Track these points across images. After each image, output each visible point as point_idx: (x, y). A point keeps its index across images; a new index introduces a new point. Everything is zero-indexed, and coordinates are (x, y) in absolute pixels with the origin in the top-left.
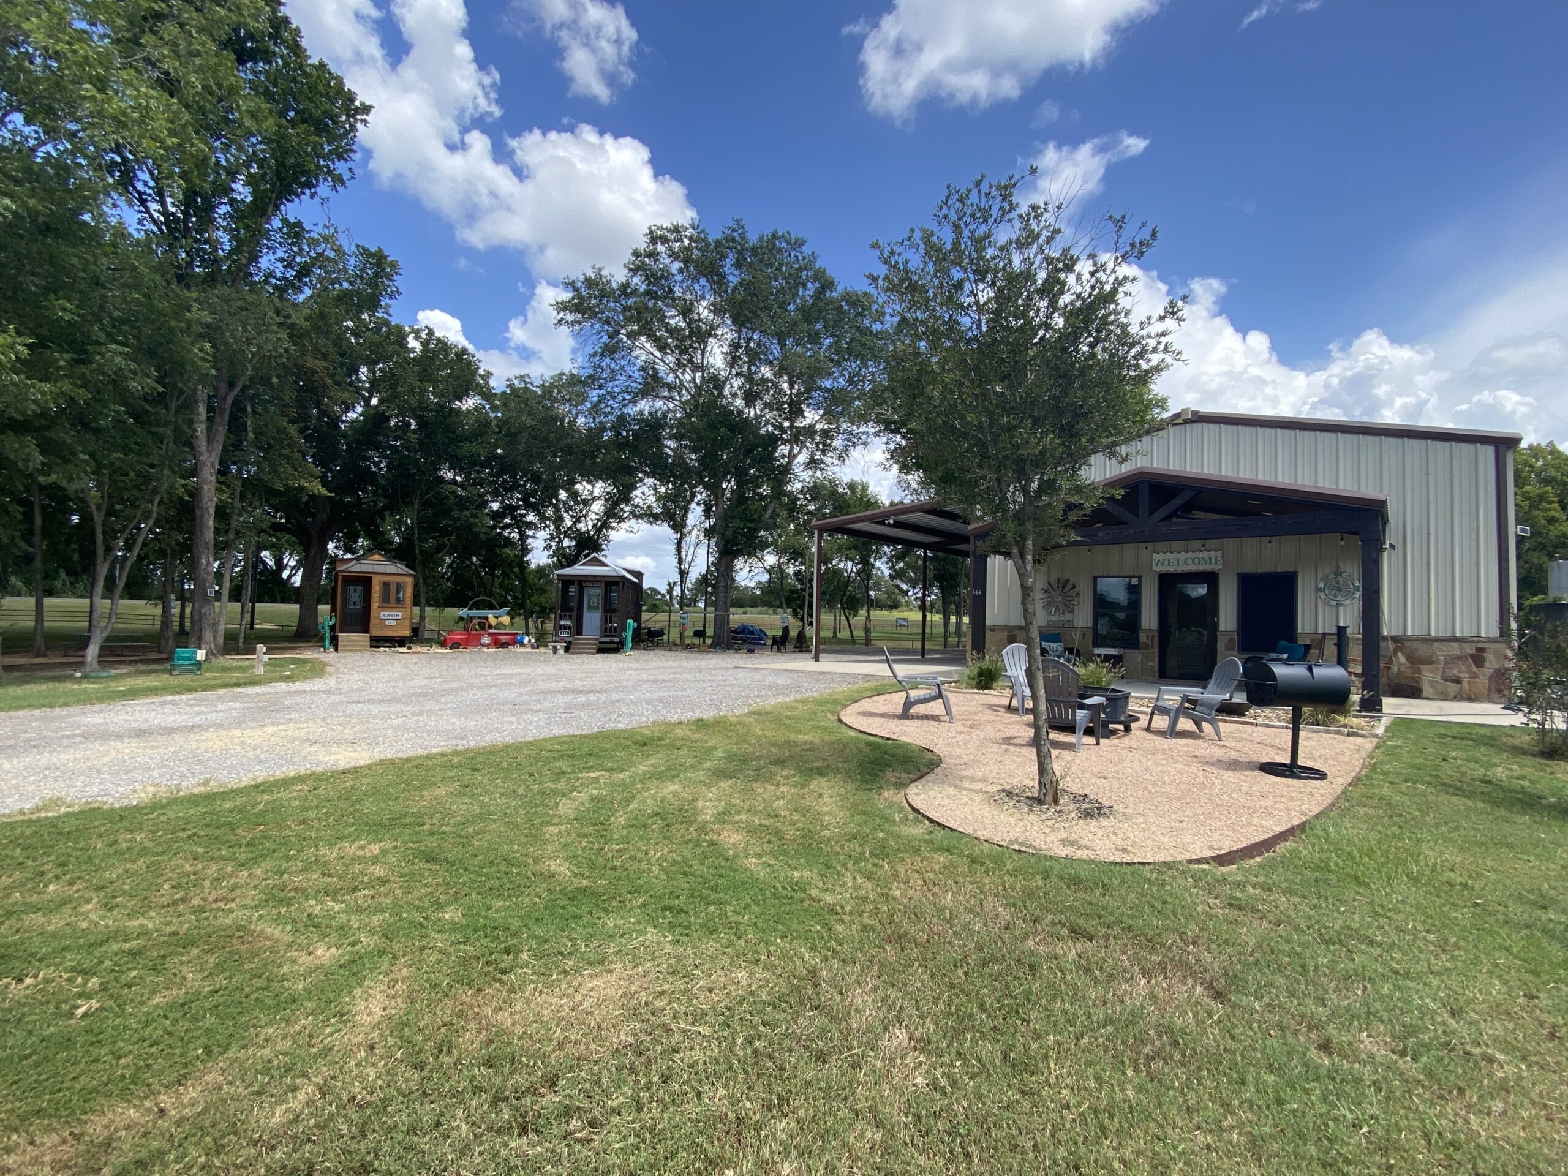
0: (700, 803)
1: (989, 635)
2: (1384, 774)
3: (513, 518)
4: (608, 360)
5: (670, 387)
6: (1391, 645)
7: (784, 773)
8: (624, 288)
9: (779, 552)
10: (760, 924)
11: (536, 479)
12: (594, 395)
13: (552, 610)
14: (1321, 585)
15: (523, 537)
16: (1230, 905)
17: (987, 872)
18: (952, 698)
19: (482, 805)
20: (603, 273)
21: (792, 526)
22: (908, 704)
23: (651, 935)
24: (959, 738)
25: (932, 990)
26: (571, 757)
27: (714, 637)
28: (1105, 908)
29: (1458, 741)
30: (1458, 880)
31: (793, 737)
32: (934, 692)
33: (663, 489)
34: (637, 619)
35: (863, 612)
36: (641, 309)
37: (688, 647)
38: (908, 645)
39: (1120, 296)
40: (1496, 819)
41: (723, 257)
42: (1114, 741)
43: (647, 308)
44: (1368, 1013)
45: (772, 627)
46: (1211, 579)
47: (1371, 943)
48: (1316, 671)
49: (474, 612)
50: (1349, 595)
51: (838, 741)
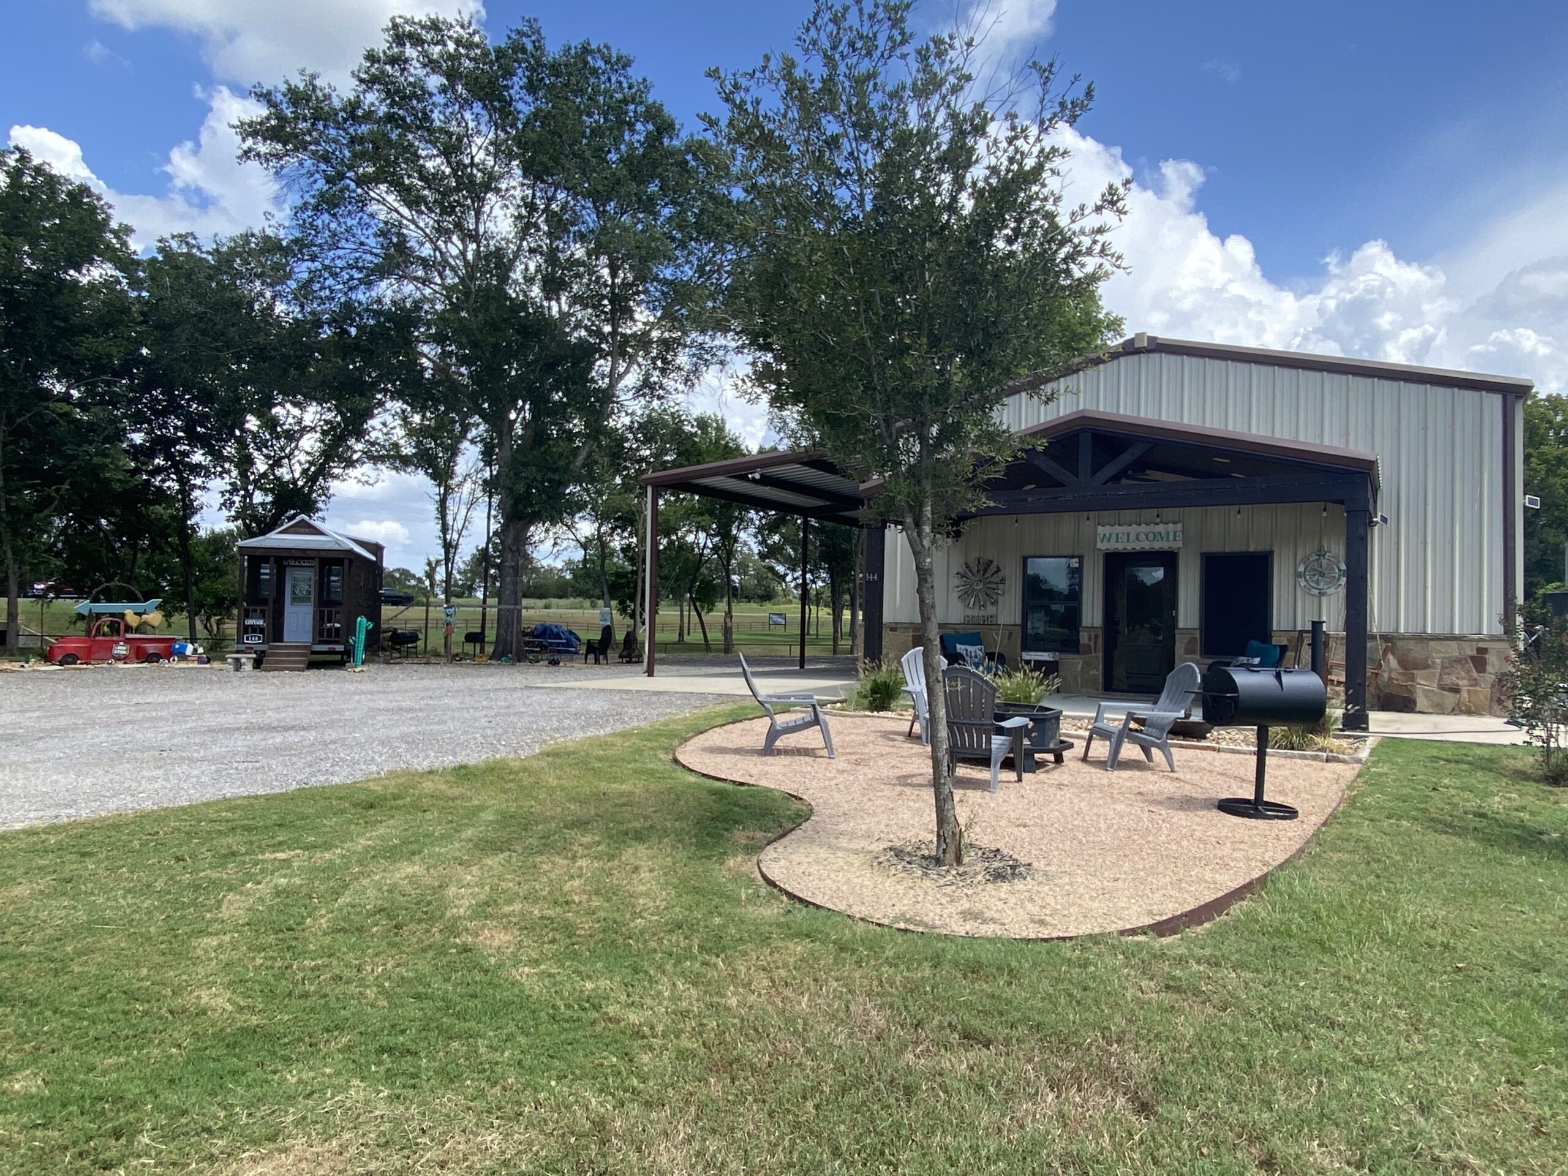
0: (452, 891)
1: (887, 637)
2: (1364, 809)
3: (169, 457)
4: (326, 217)
5: (425, 262)
6: (1381, 645)
7: (586, 840)
8: (353, 106)
9: (601, 517)
10: (527, 1062)
11: (206, 397)
12: (302, 270)
13: (234, 603)
14: (1301, 569)
15: (186, 488)
16: (1168, 987)
17: (859, 964)
18: (833, 723)
19: (92, 908)
20: (318, 82)
21: (618, 480)
22: (773, 734)
23: (357, 1091)
24: (841, 778)
25: (769, 1133)
26: (248, 829)
27: (497, 643)
28: (1009, 1002)
29: (1453, 765)
30: (1439, 939)
31: (603, 786)
32: (809, 717)
33: (417, 418)
34: (374, 616)
35: (721, 606)
36: (380, 142)
37: (456, 659)
38: (784, 651)
39: (1046, 174)
40: (1489, 861)
41: (509, 73)
42: (1041, 775)
43: (390, 141)
44: (1322, 1115)
45: (588, 628)
46: (1168, 560)
47: (1333, 1025)
48: (1286, 679)
49: (103, 607)
50: (1333, 581)
51: (670, 791)
